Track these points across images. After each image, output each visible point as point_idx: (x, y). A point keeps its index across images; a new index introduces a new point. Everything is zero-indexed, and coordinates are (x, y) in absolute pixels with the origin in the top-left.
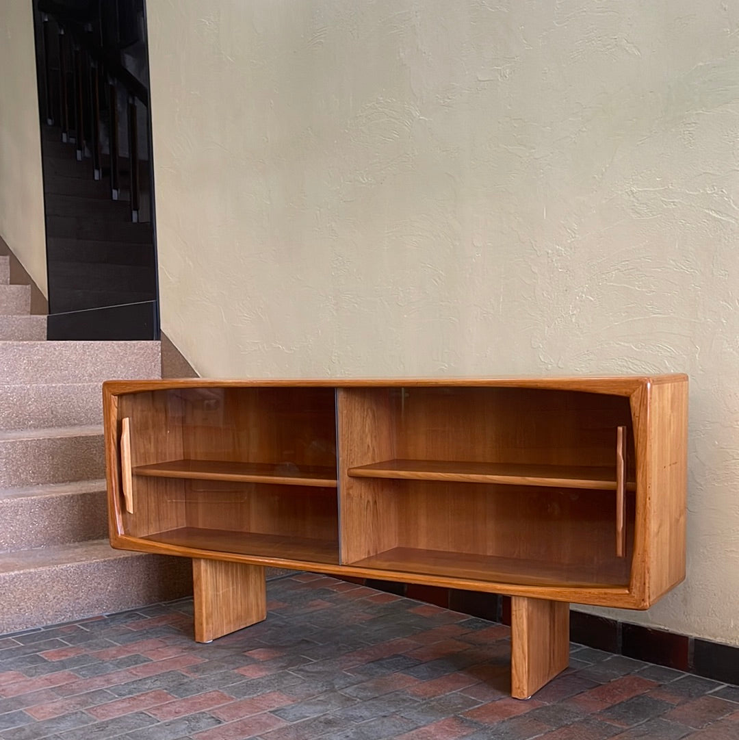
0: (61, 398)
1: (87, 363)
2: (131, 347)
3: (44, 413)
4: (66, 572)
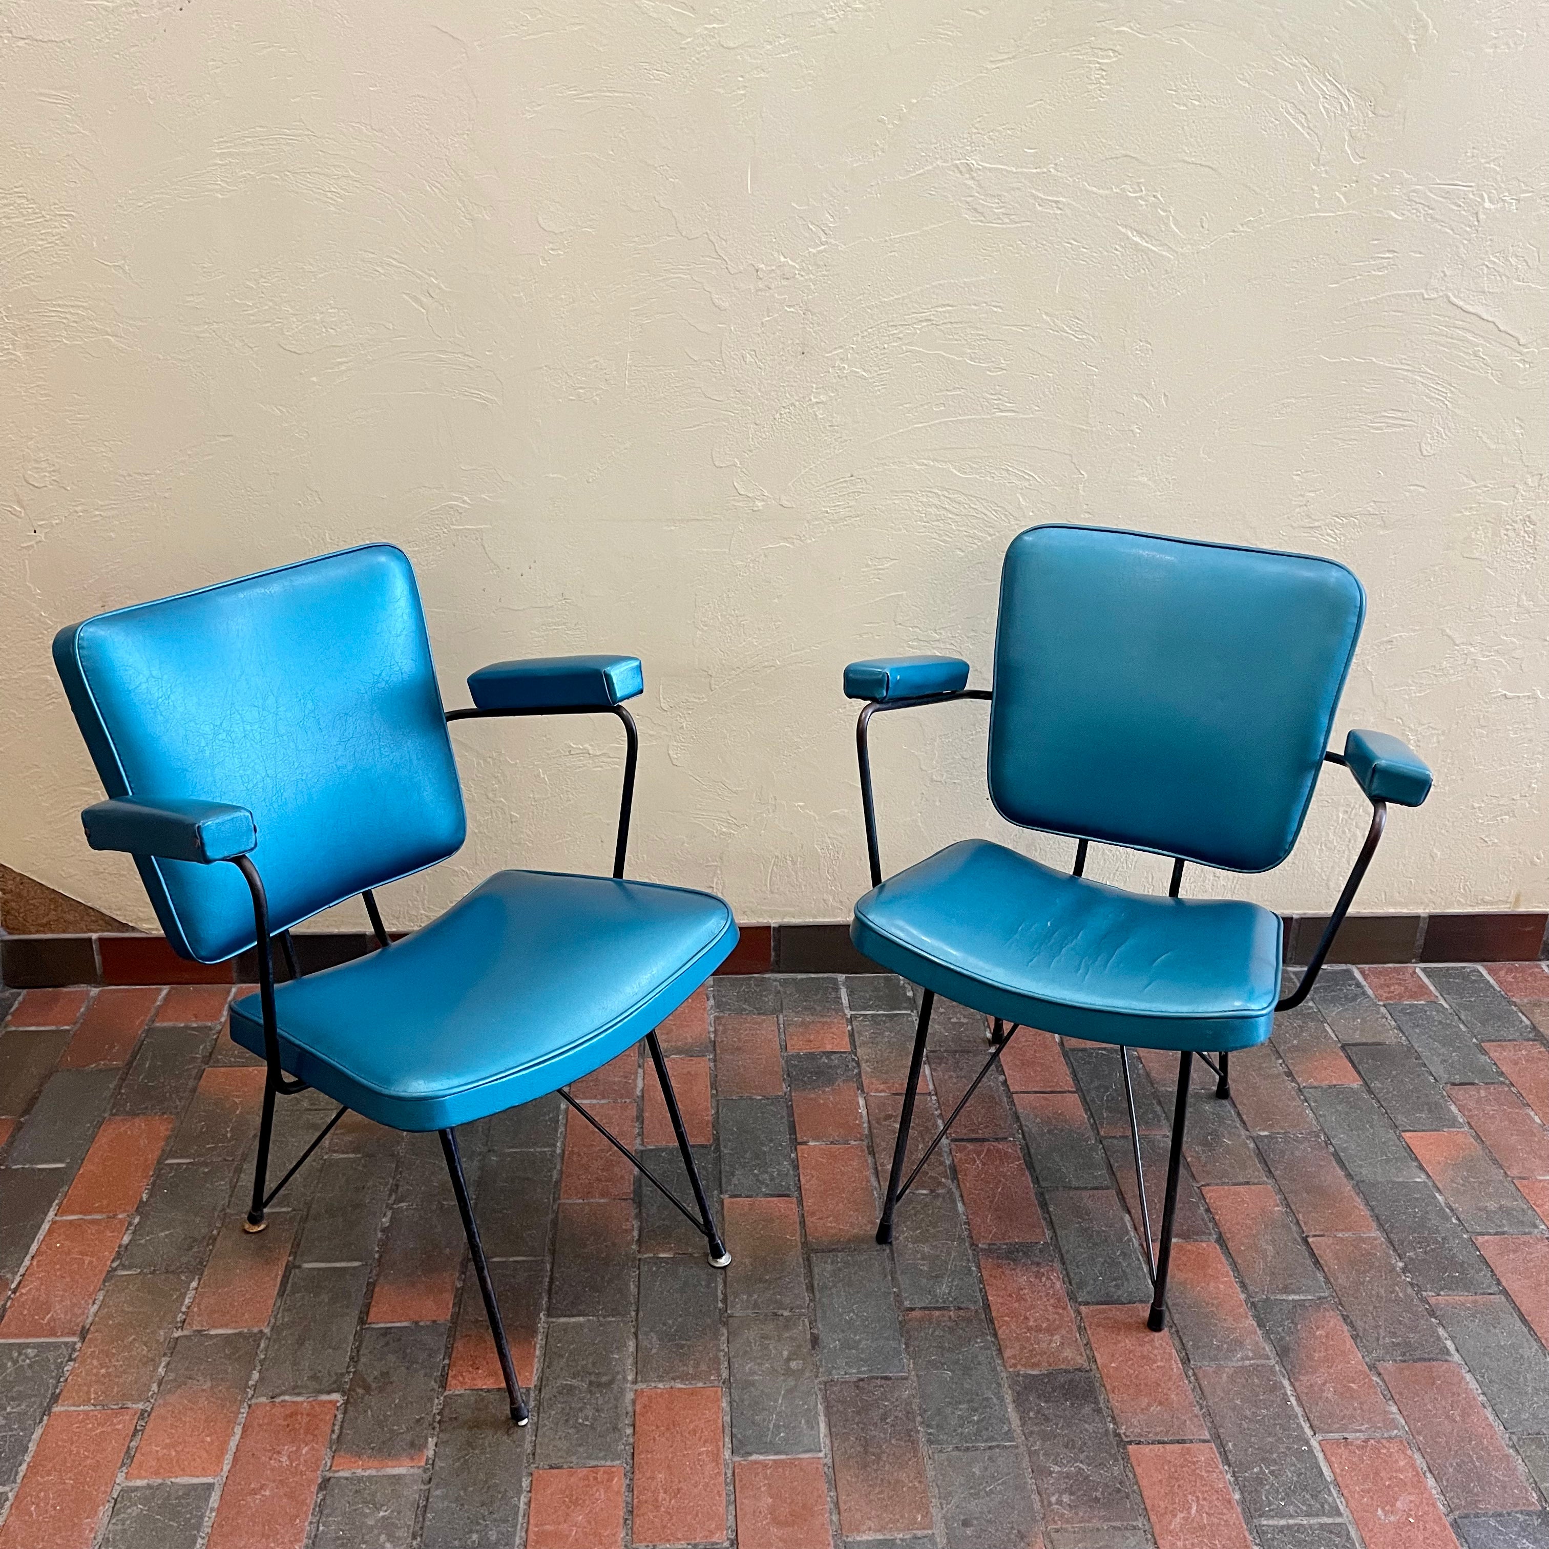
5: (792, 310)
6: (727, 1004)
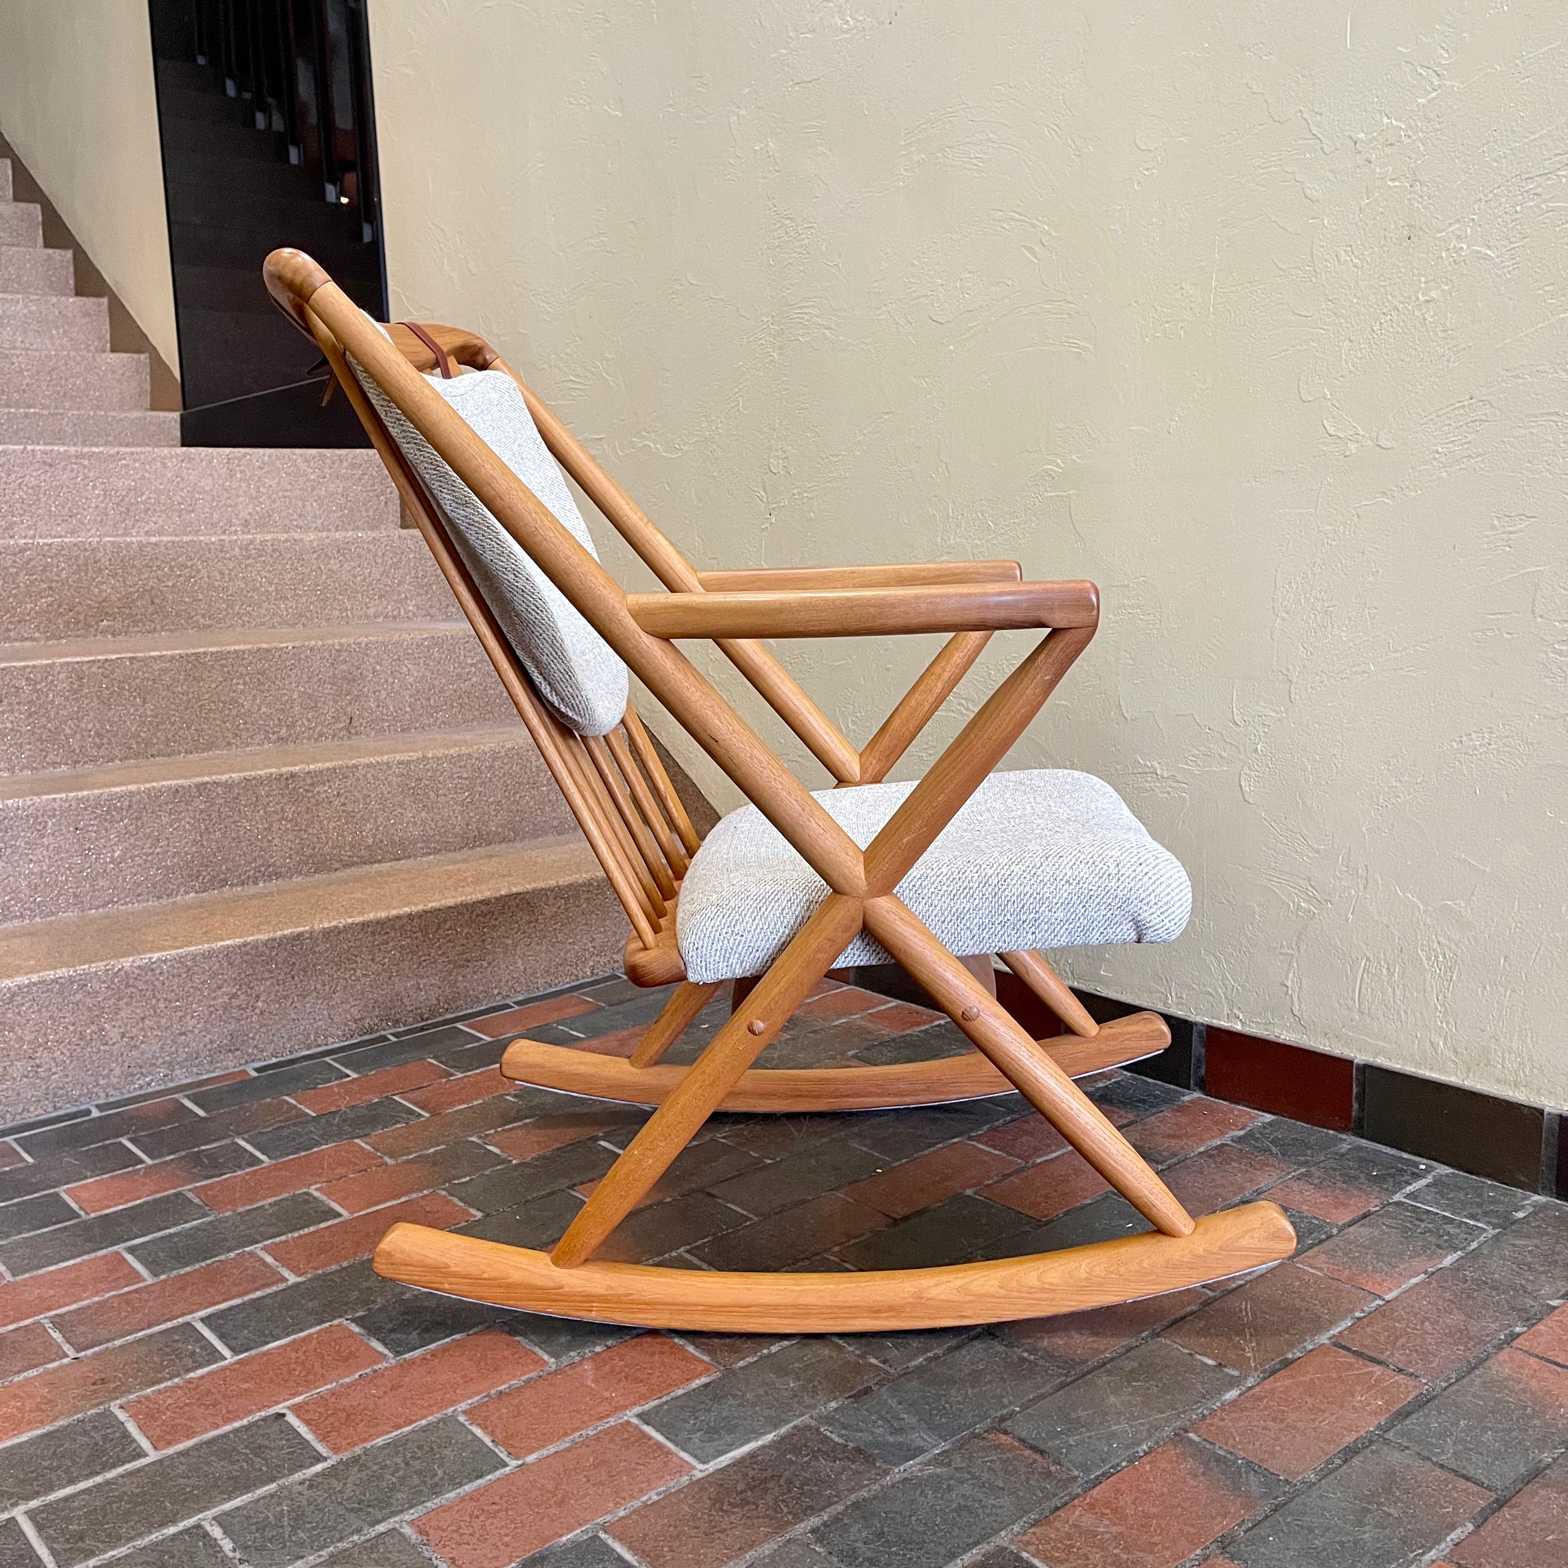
0: (171, 568)
1: (238, 496)
2: (334, 462)
3: (133, 601)
4: (150, 973)
5: (1397, 183)
6: (1256, 1140)
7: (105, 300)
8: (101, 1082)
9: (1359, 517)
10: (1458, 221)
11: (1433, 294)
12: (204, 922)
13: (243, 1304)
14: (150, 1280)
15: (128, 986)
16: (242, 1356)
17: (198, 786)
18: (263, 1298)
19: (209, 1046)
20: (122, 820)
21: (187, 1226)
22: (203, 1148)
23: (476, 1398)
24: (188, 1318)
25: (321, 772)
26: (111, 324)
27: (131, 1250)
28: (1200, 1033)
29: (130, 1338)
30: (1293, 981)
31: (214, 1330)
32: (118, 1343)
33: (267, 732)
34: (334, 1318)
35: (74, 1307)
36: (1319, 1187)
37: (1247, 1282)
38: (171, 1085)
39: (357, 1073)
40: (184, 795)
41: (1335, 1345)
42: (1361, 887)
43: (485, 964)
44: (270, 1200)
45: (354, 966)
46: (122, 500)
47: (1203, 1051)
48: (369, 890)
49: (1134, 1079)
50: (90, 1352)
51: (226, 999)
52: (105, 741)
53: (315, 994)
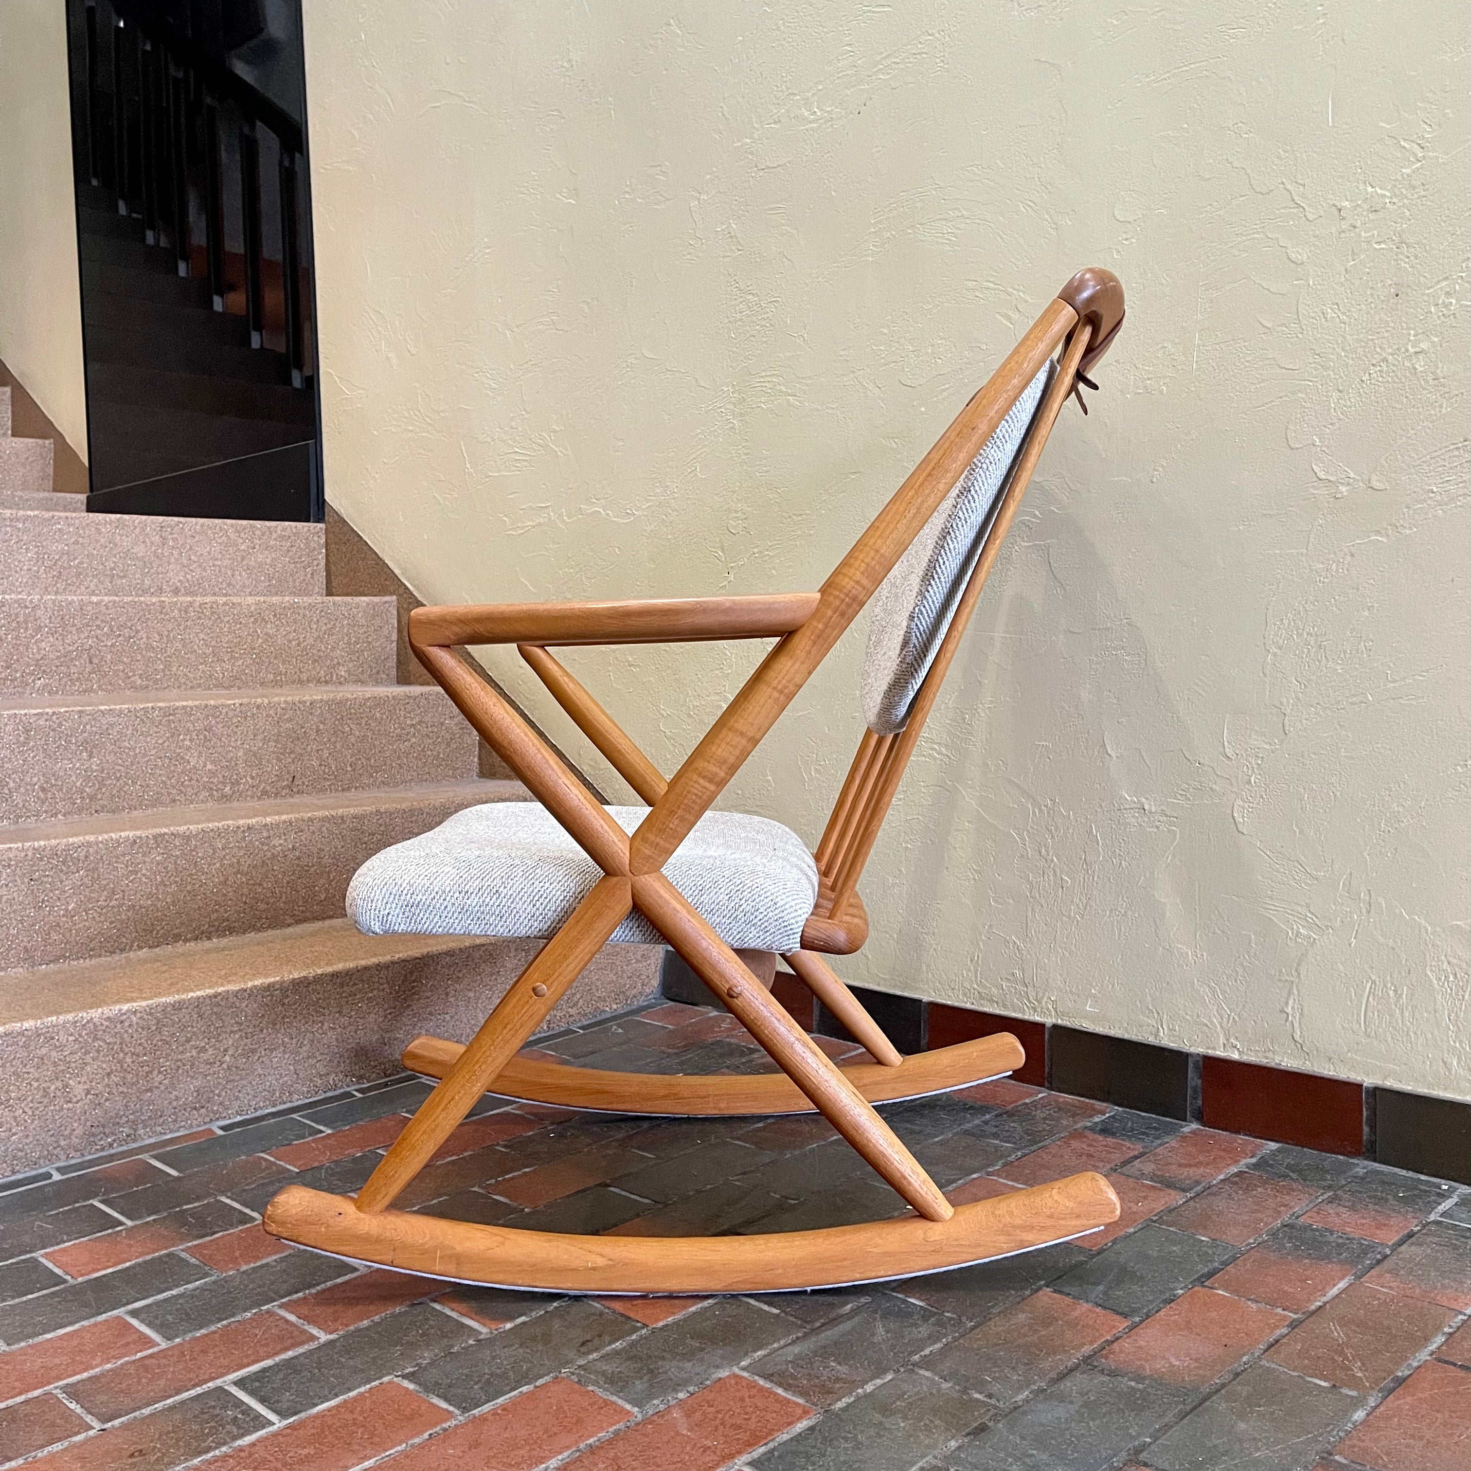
0: (111, 628)
1: (169, 563)
2: (263, 534)
3: (72, 660)
4: (119, 1026)
5: (1383, 246)
6: (1271, 1166)
7: (8, 390)
8: (62, 1143)
9: (1352, 555)
10: (1446, 278)
11: (1424, 346)
12: (166, 975)
13: (277, 1365)
14: (164, 1345)
15: (96, 1039)
16: (291, 1420)
17: (155, 837)
18: (295, 1357)
19: (175, 1104)
20: (78, 871)
21: (190, 1286)
22: (185, 1207)
23: (566, 1454)
24: (219, 1382)
25: (278, 825)
26: (13, 412)
27: (134, 1313)
28: (1196, 1063)
29: (159, 1406)
30: (1293, 1008)
31: (252, 1393)
32: (146, 1411)
33: (211, 789)
34: (384, 1376)
35: (85, 1375)
36: (1353, 1209)
37: (1325, 1304)
38: (135, 1145)
39: (331, 1128)
40: (140, 847)
41: (1439, 1360)
42: (1364, 911)
43: (448, 1018)
44: (274, 1257)
45: (321, 1018)
46: (55, 564)
47: (1199, 1082)
48: (330, 944)
49: (1128, 1113)
50: (117, 1422)
51: (194, 1053)
52: (49, 795)
53: (282, 1048)
